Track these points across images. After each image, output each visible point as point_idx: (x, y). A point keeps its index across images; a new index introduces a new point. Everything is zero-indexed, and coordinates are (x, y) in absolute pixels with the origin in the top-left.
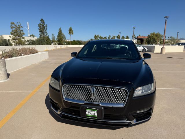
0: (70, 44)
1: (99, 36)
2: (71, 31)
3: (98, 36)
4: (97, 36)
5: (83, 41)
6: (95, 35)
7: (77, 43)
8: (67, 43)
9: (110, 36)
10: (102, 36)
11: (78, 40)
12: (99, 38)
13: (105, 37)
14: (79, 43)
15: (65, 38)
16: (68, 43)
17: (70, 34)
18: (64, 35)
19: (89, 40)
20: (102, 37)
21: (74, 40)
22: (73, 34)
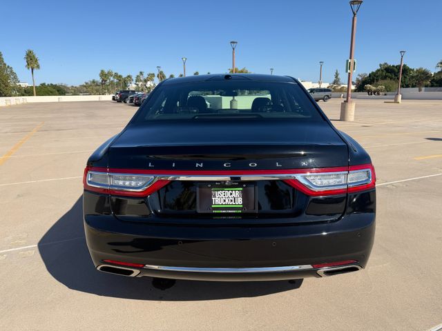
0: (32, 95)
1: (113, 74)
2: (31, 61)
3: (110, 74)
4: (106, 72)
5: (69, 86)
6: (102, 71)
7: (51, 92)
8: (23, 93)
9: (141, 73)
10: (119, 74)
11: (54, 84)
12: (112, 79)
13: (129, 76)
14: (58, 91)
15: (15, 78)
16: (28, 92)
17: (30, 69)
18: (11, 71)
19: (86, 83)
20: (121, 76)
21: (43, 85)
22: (38, 67)
